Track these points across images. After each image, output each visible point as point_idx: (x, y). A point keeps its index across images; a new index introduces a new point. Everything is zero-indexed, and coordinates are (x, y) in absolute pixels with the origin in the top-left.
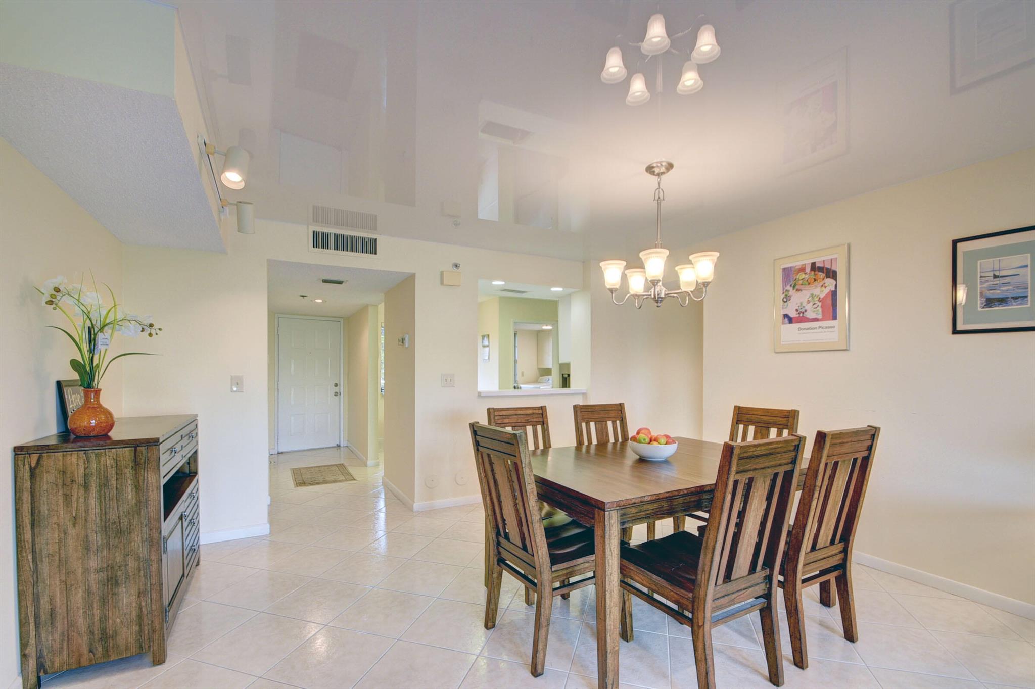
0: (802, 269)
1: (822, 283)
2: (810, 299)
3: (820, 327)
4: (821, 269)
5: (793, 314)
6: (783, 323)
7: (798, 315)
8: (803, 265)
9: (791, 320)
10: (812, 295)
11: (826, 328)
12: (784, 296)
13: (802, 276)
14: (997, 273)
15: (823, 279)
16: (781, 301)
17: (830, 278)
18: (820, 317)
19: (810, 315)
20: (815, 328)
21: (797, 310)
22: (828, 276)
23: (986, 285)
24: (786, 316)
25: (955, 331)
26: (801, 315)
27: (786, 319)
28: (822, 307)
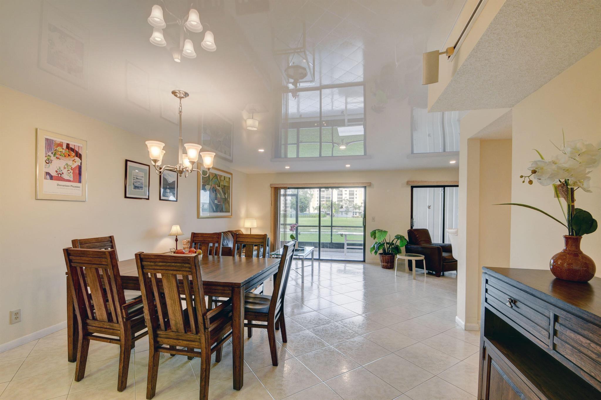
0: (60, 145)
1: (73, 159)
2: (66, 166)
3: (71, 186)
4: (73, 150)
5: (54, 174)
6: (45, 178)
7: (57, 175)
8: (61, 142)
9: (52, 178)
10: (67, 164)
11: (75, 187)
12: (46, 158)
13: (59, 149)
14: (137, 177)
15: (74, 157)
16: (44, 162)
17: (77, 157)
18: (72, 179)
19: (65, 176)
20: (68, 186)
21: (57, 172)
22: (77, 156)
23: (134, 181)
24: (47, 173)
25: (126, 197)
26: (60, 175)
27: (48, 176)
28: (73, 173)
